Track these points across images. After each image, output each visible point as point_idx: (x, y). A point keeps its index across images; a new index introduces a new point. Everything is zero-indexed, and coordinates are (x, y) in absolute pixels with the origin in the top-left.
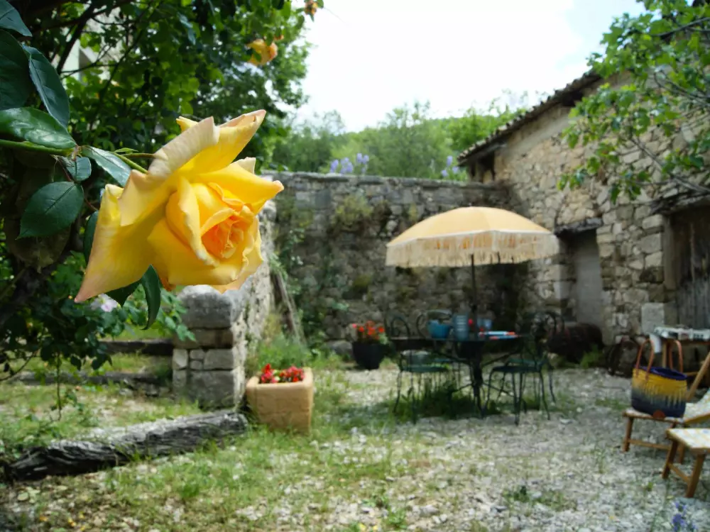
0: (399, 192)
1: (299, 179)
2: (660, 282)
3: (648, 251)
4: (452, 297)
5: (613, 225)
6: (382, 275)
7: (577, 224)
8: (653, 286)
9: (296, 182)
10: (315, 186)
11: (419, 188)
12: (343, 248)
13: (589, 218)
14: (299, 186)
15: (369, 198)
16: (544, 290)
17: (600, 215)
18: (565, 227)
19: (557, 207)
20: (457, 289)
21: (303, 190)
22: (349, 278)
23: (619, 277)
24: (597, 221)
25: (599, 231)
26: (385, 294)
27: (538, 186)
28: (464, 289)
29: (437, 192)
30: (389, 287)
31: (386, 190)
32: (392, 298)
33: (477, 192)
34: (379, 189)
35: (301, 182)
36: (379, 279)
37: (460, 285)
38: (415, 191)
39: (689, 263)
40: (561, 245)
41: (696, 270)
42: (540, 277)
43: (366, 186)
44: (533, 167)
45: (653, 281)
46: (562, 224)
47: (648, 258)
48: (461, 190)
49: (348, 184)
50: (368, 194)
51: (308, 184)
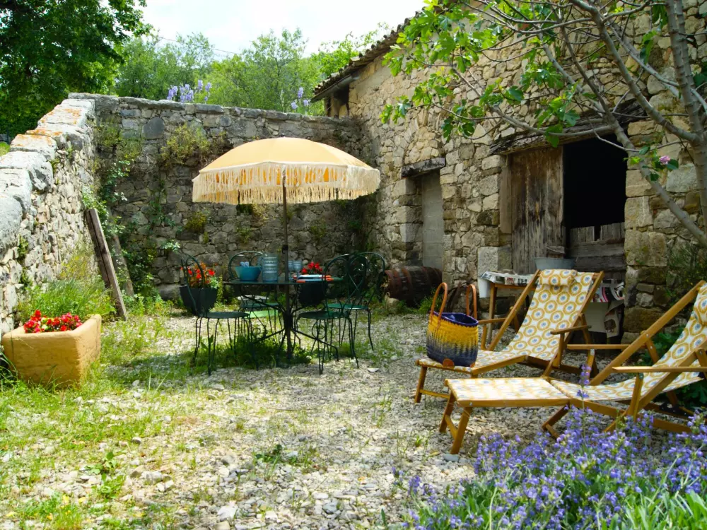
0: (242, 124)
1: (126, 105)
2: (495, 226)
3: (486, 194)
4: (298, 239)
5: (455, 164)
6: (221, 213)
7: (423, 164)
8: (490, 229)
9: (123, 108)
10: (145, 113)
11: (263, 120)
12: (177, 183)
13: (434, 157)
14: (126, 112)
15: (207, 129)
16: (391, 232)
17: (443, 155)
18: (412, 167)
19: (405, 145)
20: (304, 230)
21: (131, 117)
22: (183, 217)
23: (459, 220)
24: (441, 161)
25: (442, 171)
26: (224, 235)
28: (311, 231)
29: (283, 125)
30: (229, 227)
31: (227, 121)
32: (231, 239)
33: (327, 126)
34: (218, 119)
35: (129, 108)
36: (218, 218)
37: (307, 226)
38: (259, 124)
39: (525, 206)
40: (408, 186)
41: (530, 214)
43: (204, 116)
44: (385, 102)
45: (488, 225)
46: (410, 164)
47: (486, 200)
48: (310, 125)
49: (183, 112)
50: (206, 124)
51: (137, 111)
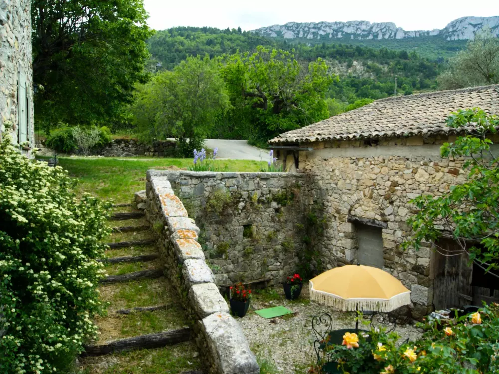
0: (247, 183)
1: (184, 177)
2: (427, 276)
3: (420, 255)
4: (275, 251)
5: (395, 231)
7: (367, 220)
8: (422, 276)
9: (182, 179)
10: (194, 181)
11: (258, 179)
12: (211, 223)
13: (377, 220)
14: (183, 182)
15: (228, 187)
16: (336, 251)
17: (386, 222)
18: (357, 218)
19: (352, 203)
20: (278, 245)
21: (186, 184)
22: (214, 244)
23: (397, 263)
24: (384, 225)
25: (384, 230)
26: (236, 252)
27: (336, 184)
28: (283, 245)
29: (269, 181)
30: (239, 248)
31: (239, 182)
32: (239, 255)
33: (292, 179)
34: (234, 181)
35: (185, 179)
36: (233, 243)
37: (280, 242)
38: (256, 181)
39: (444, 267)
40: (352, 227)
41: (448, 272)
42: (334, 242)
43: (226, 179)
44: (333, 171)
45: (422, 273)
46: (355, 216)
47: (419, 259)
48: (283, 179)
49: (215, 178)
50: (227, 185)
51: (190, 180)
